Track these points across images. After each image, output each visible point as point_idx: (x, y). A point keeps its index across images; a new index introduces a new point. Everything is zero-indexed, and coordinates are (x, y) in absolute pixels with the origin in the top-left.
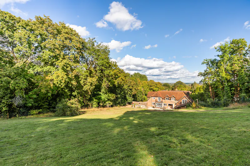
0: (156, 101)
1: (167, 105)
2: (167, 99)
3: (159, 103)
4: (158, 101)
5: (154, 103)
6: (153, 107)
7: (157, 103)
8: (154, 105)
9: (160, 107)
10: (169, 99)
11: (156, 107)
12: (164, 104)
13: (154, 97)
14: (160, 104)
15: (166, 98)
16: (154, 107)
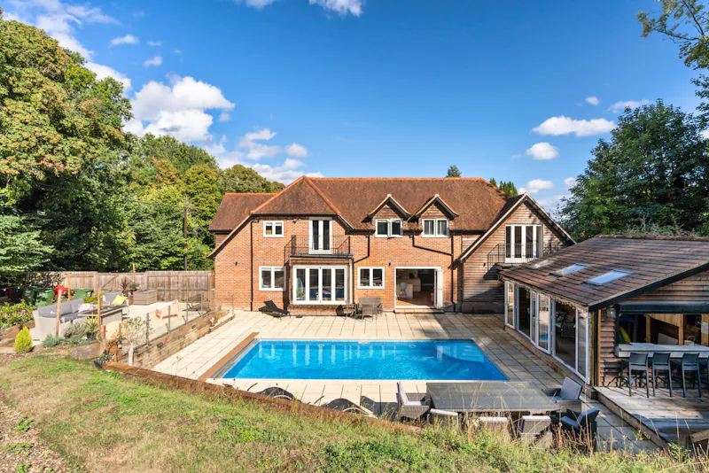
0: (294, 253)
1: (389, 276)
2: (383, 229)
3: (320, 268)
4: (312, 251)
5: (273, 270)
6: (269, 308)
7: (307, 268)
8: (274, 292)
9: (334, 302)
10: (404, 225)
11: (295, 301)
12: (358, 270)
13: (274, 223)
14: (327, 273)
15: (376, 222)
16: (280, 305)
